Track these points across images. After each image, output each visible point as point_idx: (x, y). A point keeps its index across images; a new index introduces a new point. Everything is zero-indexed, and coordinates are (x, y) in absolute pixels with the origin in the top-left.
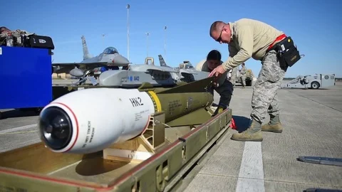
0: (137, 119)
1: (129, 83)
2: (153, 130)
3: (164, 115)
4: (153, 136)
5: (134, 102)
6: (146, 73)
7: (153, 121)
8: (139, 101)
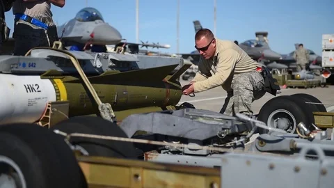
0: (30, 105)
1: (21, 69)
2: (49, 117)
3: (68, 104)
4: (49, 124)
5: (29, 88)
6: (47, 59)
7: (50, 108)
8: (35, 88)
